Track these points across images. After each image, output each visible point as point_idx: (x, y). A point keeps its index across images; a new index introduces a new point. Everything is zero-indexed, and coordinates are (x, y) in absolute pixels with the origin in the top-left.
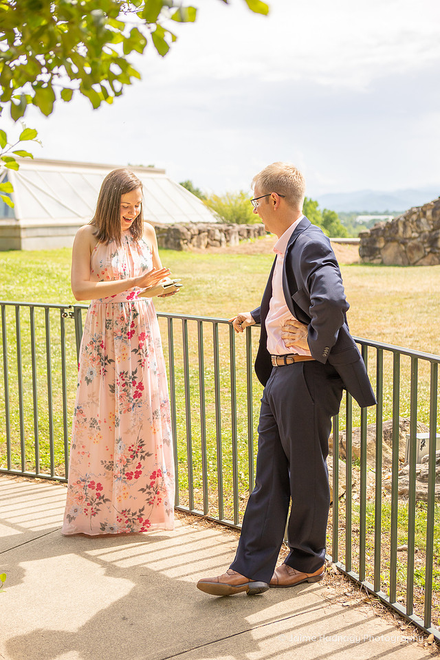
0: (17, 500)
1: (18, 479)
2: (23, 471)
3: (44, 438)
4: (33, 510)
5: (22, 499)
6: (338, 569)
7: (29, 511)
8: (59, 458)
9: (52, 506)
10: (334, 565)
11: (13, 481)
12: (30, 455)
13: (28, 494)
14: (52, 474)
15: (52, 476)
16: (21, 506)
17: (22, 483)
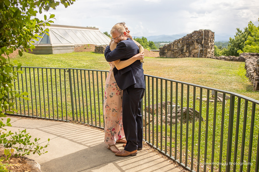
0: (52, 126)
1: (52, 121)
2: (54, 118)
3: (60, 109)
4: (57, 129)
5: (54, 126)
6: (146, 143)
7: (56, 129)
8: (64, 115)
9: (63, 128)
10: (145, 142)
11: (51, 122)
12: (56, 113)
13: (55, 125)
14: (62, 119)
15: (62, 120)
16: (53, 128)
17: (54, 122)
